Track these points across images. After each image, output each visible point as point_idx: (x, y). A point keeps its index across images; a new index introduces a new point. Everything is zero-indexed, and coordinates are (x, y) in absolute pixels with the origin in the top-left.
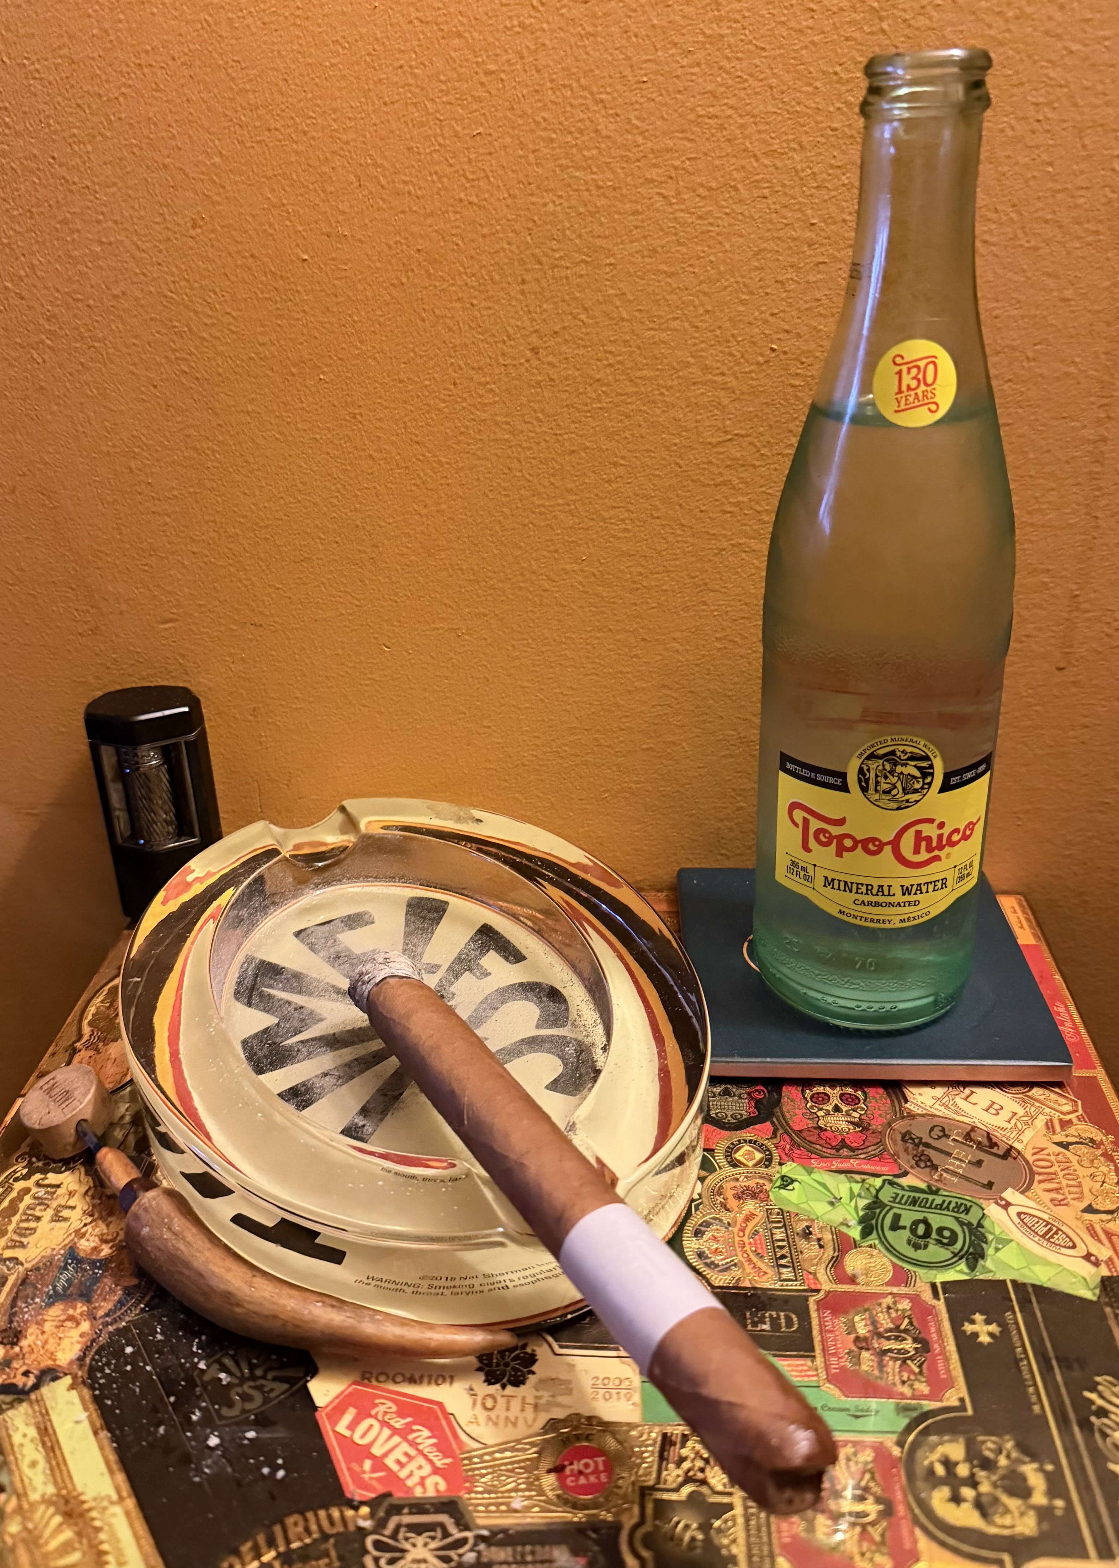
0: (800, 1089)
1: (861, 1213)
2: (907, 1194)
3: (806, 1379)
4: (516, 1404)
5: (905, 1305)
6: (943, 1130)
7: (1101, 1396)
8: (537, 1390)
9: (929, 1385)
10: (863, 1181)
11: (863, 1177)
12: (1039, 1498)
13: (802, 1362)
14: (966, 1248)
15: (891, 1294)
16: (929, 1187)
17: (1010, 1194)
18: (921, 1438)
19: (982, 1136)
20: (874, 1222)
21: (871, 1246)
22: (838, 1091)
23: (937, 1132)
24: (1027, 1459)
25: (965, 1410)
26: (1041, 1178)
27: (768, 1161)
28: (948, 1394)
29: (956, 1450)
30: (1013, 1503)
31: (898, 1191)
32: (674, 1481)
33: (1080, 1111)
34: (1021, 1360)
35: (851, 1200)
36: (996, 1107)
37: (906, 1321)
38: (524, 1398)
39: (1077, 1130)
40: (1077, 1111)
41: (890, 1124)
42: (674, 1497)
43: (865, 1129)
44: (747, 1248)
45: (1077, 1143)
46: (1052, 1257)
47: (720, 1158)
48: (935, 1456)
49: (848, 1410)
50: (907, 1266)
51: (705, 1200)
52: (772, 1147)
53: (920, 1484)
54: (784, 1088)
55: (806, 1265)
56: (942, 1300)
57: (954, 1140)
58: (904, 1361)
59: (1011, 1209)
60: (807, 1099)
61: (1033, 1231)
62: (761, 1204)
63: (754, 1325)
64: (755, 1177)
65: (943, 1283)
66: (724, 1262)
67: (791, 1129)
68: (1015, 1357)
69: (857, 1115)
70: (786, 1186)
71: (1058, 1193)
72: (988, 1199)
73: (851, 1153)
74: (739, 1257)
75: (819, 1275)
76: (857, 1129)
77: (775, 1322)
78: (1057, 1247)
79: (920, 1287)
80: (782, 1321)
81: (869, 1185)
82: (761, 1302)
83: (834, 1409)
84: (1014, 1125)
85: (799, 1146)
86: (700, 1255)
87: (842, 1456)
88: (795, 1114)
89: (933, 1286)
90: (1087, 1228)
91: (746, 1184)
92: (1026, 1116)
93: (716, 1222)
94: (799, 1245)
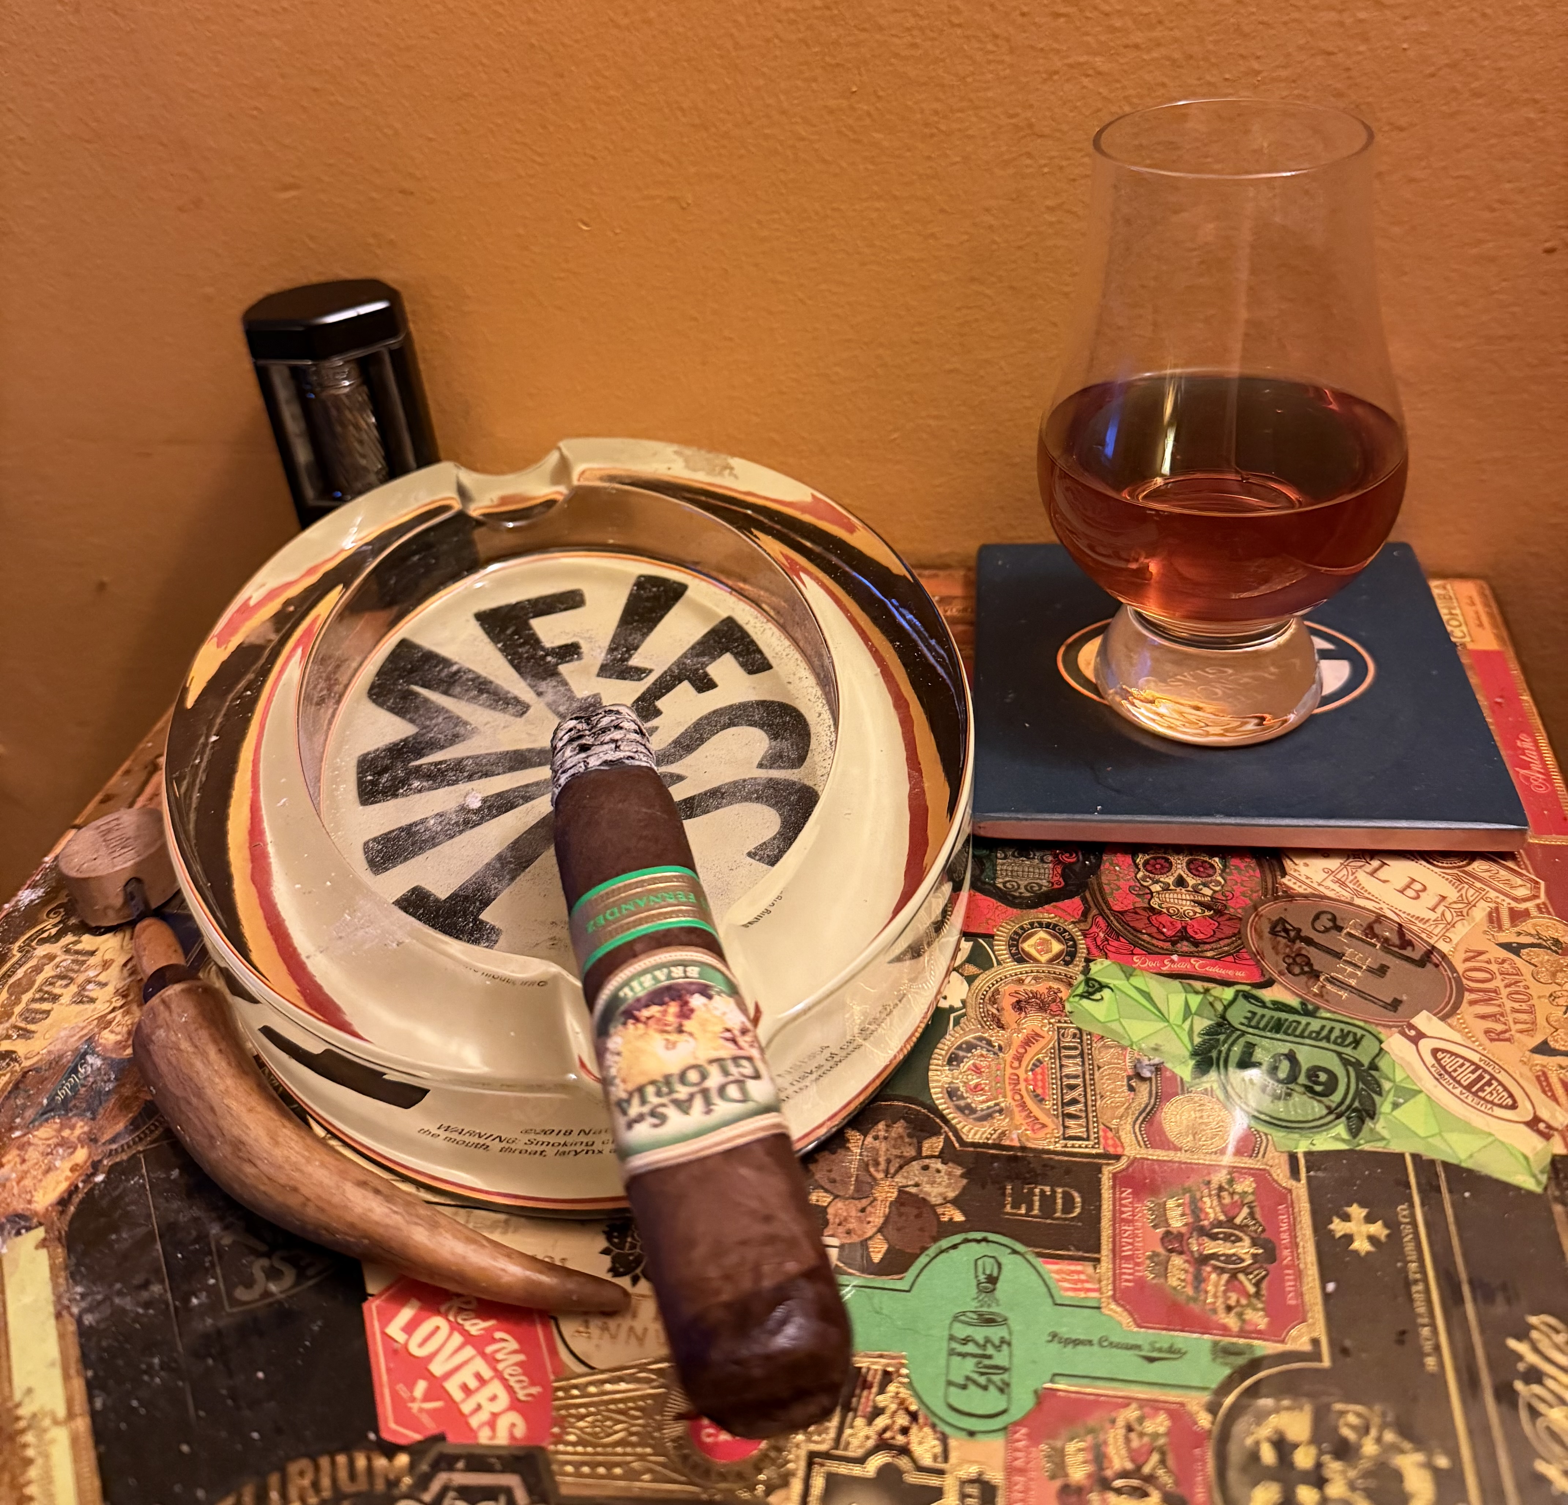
0: (1130, 854)
1: (1197, 1040)
2: (1268, 1013)
3: (1082, 1295)
4: (648, 1309)
6: (1334, 919)
7: (1536, 1350)
9: (1267, 1315)
10: (1207, 991)
11: (1206, 985)
13: (1079, 1268)
14: (1348, 1102)
15: (1228, 1167)
16: (1303, 1004)
17: (1424, 1021)
18: (1245, 1401)
19: (1391, 930)
21: (1205, 1092)
22: (1187, 859)
23: (1325, 922)
24: (1407, 1445)
25: (1320, 1359)
26: (1473, 996)
28: (1294, 1332)
29: (1298, 1424)
32: (860, 1445)
33: (1544, 898)
34: (1416, 1282)
35: (1184, 1020)
37: (1245, 1211)
39: (1535, 925)
40: (1536, 897)
41: (1255, 908)
42: (856, 1471)
43: (1219, 913)
44: (1022, 1086)
45: (1532, 945)
46: (1478, 1120)
47: (1001, 948)
48: (1264, 1432)
49: (1138, 1347)
51: (971, 1013)
52: (1078, 935)
53: (1233, 1475)
54: (1106, 856)
55: (1104, 1119)
56: (1304, 1181)
57: (1350, 935)
58: (1234, 1275)
59: (1423, 1043)
60: (1141, 866)
61: (1454, 1079)
62: (1052, 1021)
63: (1016, 1205)
64: (1048, 979)
65: (1308, 1154)
66: (984, 1106)
67: (1110, 909)
68: (1407, 1277)
69: (1209, 892)
70: (1093, 993)
71: (1497, 1021)
72: (1390, 1027)
73: (1193, 949)
74: (1009, 1100)
75: (1122, 1134)
76: (1207, 913)
77: (1048, 1202)
78: (1489, 1106)
79: (1273, 1158)
80: (1059, 1201)
81: (1216, 998)
82: (1032, 1170)
83: (1118, 1346)
84: (1443, 914)
85: (1118, 935)
86: (952, 1093)
87: (1121, 1422)
88: (1119, 888)
89: (1293, 1158)
90: (1538, 1078)
91: (1034, 989)
92: (1461, 902)
93: (983, 1044)
94: (1098, 1085)
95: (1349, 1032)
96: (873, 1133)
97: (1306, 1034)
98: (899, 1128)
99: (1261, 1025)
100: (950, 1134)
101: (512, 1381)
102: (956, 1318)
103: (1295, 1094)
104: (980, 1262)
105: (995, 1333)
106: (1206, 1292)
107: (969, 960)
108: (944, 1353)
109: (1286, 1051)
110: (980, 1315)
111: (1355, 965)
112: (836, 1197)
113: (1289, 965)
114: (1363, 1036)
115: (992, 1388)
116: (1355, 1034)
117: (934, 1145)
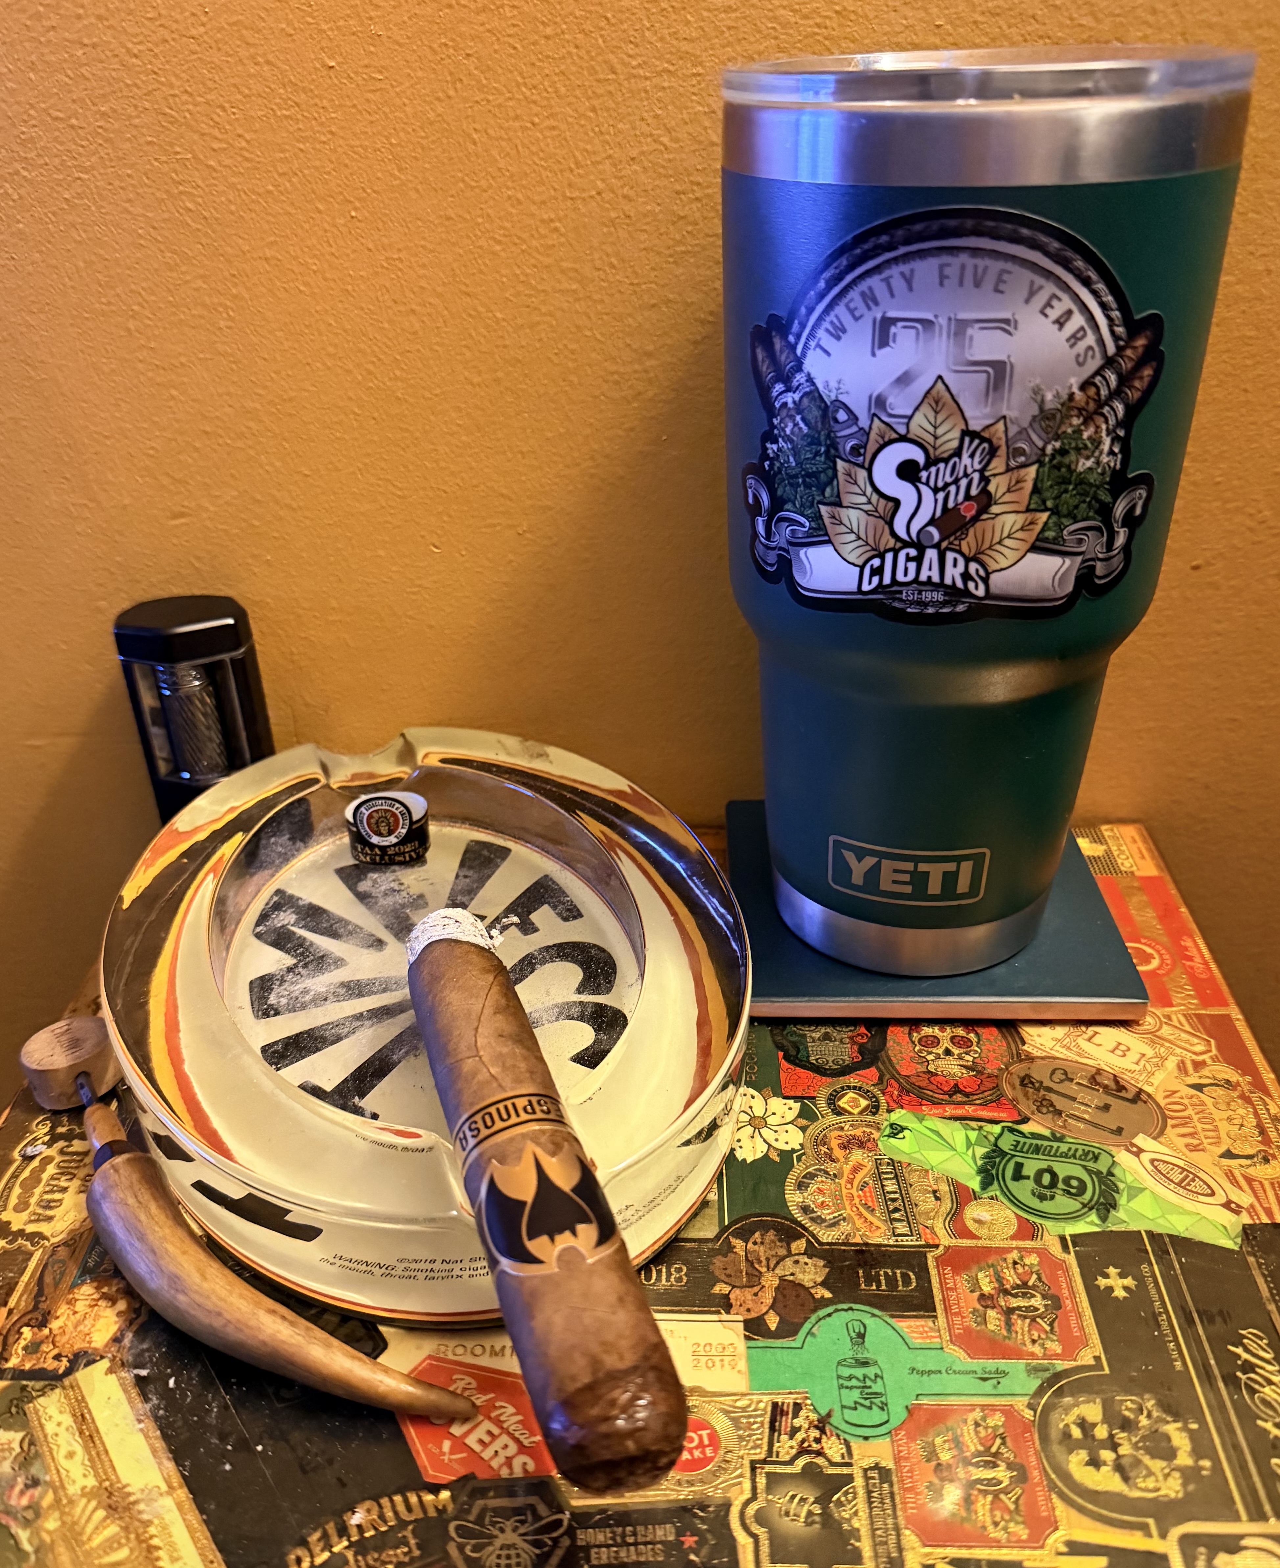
0: (907, 1030)
1: (980, 1163)
2: (1029, 1141)
3: (928, 1340)
5: (1032, 1259)
6: (1066, 1073)
7: (1247, 1350)
9: (1062, 1344)
10: (981, 1128)
11: (980, 1124)
12: (1184, 1459)
13: (923, 1323)
15: (1017, 1248)
16: (1053, 1134)
17: (1141, 1140)
18: (1055, 1400)
19: (1109, 1079)
21: (992, 1198)
22: (949, 1031)
23: (1059, 1076)
24: (1169, 1419)
25: (1103, 1370)
26: (1174, 1122)
27: (874, 1109)
28: (1082, 1353)
29: (1093, 1411)
30: (1157, 1465)
32: (788, 1453)
33: (1214, 1051)
34: (1160, 1314)
35: (968, 1149)
37: (1035, 1276)
39: (1210, 1071)
40: (1210, 1051)
42: (788, 1469)
43: (980, 1073)
44: (856, 1201)
45: (1211, 1085)
46: (1188, 1205)
47: (822, 1105)
48: (1071, 1418)
49: (975, 1372)
50: (1032, 1218)
51: (809, 1152)
53: (1056, 1448)
54: (889, 1030)
55: (921, 1220)
56: (1072, 1254)
58: (1033, 1320)
59: (1142, 1155)
60: (916, 1042)
61: (1168, 1178)
62: (870, 1154)
63: (868, 1283)
64: (861, 1126)
65: (1073, 1236)
66: (831, 1216)
67: (899, 1074)
68: (1154, 1313)
69: (971, 1058)
70: (896, 1134)
71: (1194, 1138)
72: (1118, 1146)
73: (965, 1099)
74: (849, 1211)
75: (937, 1230)
76: (971, 1073)
77: (892, 1282)
78: (1195, 1195)
79: (1048, 1240)
80: (899, 1278)
81: (988, 1132)
82: (875, 1259)
83: (960, 1373)
84: (1145, 1066)
85: (908, 1092)
86: (805, 1209)
87: (970, 1422)
88: (903, 1059)
89: (1063, 1239)
90: (1226, 1174)
91: (852, 1133)
92: (1157, 1057)
93: (822, 1173)
94: (913, 1198)
96: (752, 1240)
98: (771, 1235)
99: (1025, 1149)
100: (810, 1237)
102: (839, 1363)
104: (850, 1325)
105: (871, 1371)
106: (1017, 1332)
107: (800, 1115)
108: (836, 1387)
110: (857, 1360)
111: (1086, 1105)
112: (734, 1287)
115: (874, 1407)
117: (799, 1245)
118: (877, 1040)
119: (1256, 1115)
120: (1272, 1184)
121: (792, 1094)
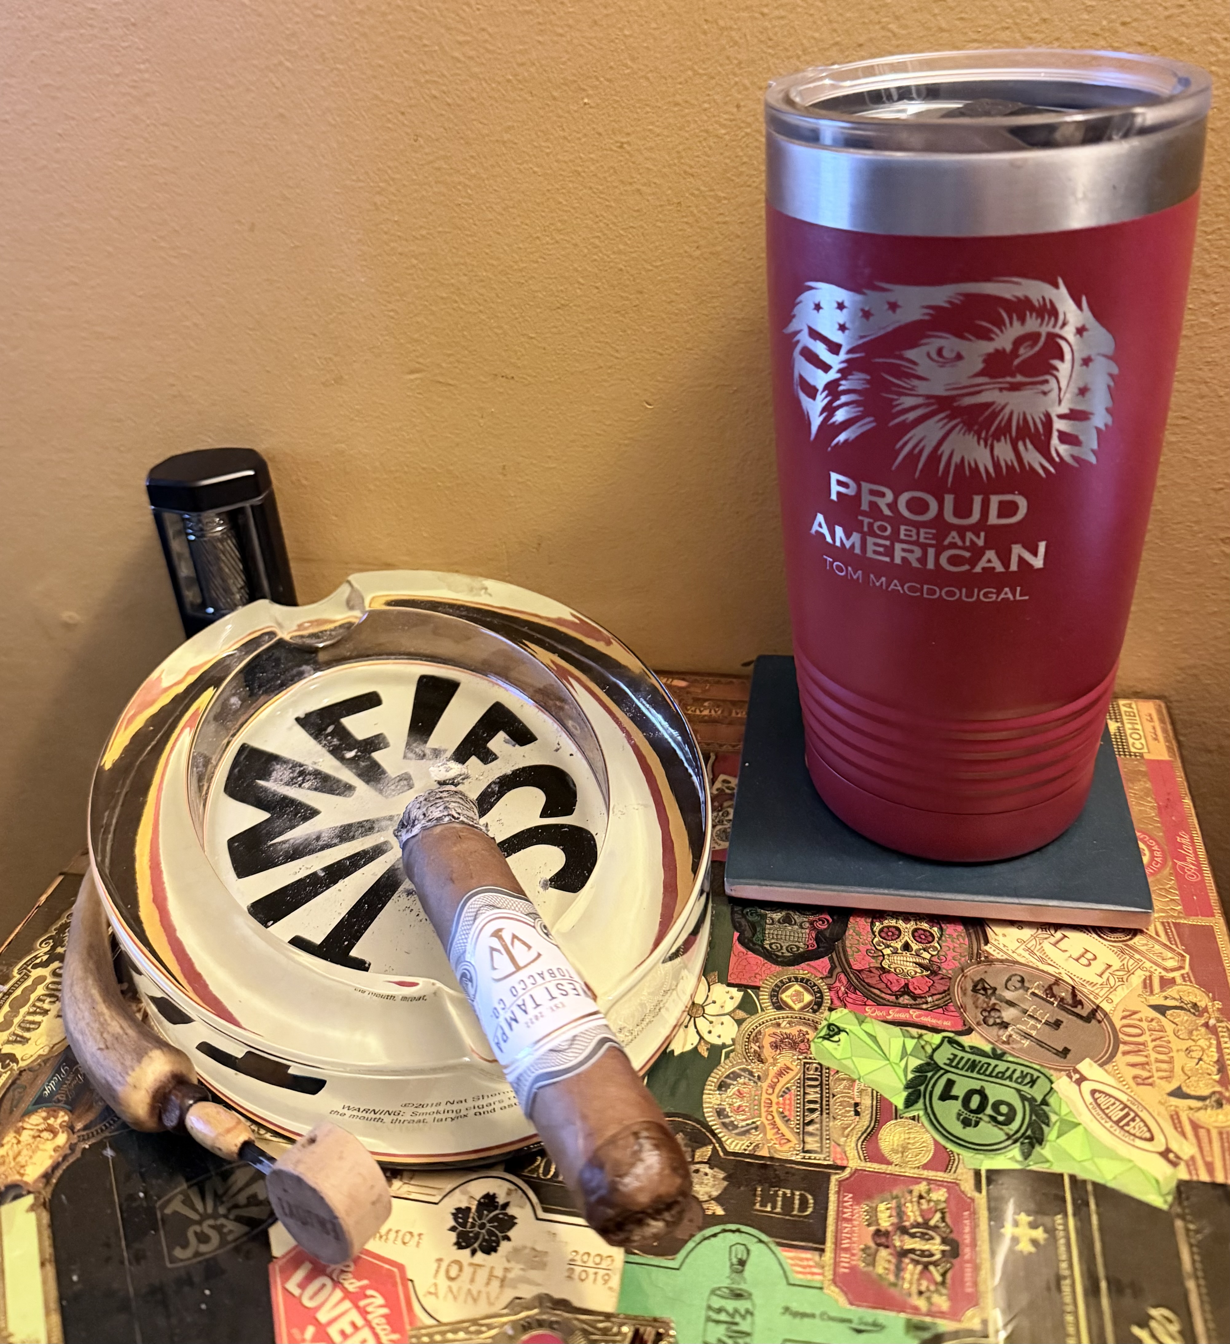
0: (870, 920)
1: (910, 1076)
2: (967, 1056)
3: (809, 1277)
4: (482, 1275)
6: (1022, 981)
7: (1152, 1335)
8: (508, 1261)
9: (951, 1299)
10: (920, 1036)
11: (921, 1031)
13: (809, 1256)
15: (927, 1179)
16: (994, 1050)
17: (1087, 1067)
20: (922, 1088)
21: (913, 1118)
22: (912, 926)
26: (1127, 1048)
27: (817, 1005)
28: (969, 1313)
31: (956, 1052)
33: (1188, 969)
34: (1066, 1277)
35: (901, 1059)
36: (1089, 956)
37: (938, 1216)
38: (492, 1268)
39: (1179, 991)
40: (1184, 968)
41: (963, 971)
43: (934, 973)
44: (774, 1108)
45: (1178, 1008)
46: (1123, 1149)
47: (765, 996)
49: (849, 1321)
50: (950, 1146)
51: (738, 1048)
52: (824, 988)
54: (851, 919)
55: (835, 1137)
56: (984, 1193)
57: (1034, 994)
58: (926, 1266)
59: (1084, 1085)
60: (877, 934)
61: (1106, 1115)
62: (801, 1057)
63: (763, 1204)
64: (799, 1024)
65: (990, 1172)
66: (744, 1123)
67: (851, 968)
68: (1059, 1273)
69: (928, 956)
70: (832, 1036)
71: (1144, 1069)
72: (1061, 1070)
73: (912, 1002)
74: (763, 1119)
75: (847, 1149)
76: (925, 973)
77: (788, 1202)
78: (1132, 1137)
79: (962, 1174)
80: (797, 1202)
81: (927, 1042)
82: (777, 1176)
83: (835, 1319)
84: (1108, 979)
85: (855, 989)
86: (720, 1113)
88: (859, 951)
89: (978, 1174)
90: (1172, 1117)
91: (788, 1031)
92: (1123, 970)
93: (746, 1074)
94: (832, 1110)
95: (1027, 1074)
97: (994, 1074)
99: (960, 1066)
100: (717, 1145)
101: (378, 1329)
102: (713, 1292)
103: (982, 1124)
104: (734, 1248)
105: (742, 1305)
106: (903, 1279)
107: (740, 1006)
108: (703, 1319)
109: (978, 1088)
110: (731, 1290)
111: (1037, 1019)
113: (985, 1017)
114: (1038, 1077)
116: (1032, 1075)
117: (705, 1153)
118: (837, 929)
119: (1219, 1049)
120: (1221, 1134)
121: (737, 982)
